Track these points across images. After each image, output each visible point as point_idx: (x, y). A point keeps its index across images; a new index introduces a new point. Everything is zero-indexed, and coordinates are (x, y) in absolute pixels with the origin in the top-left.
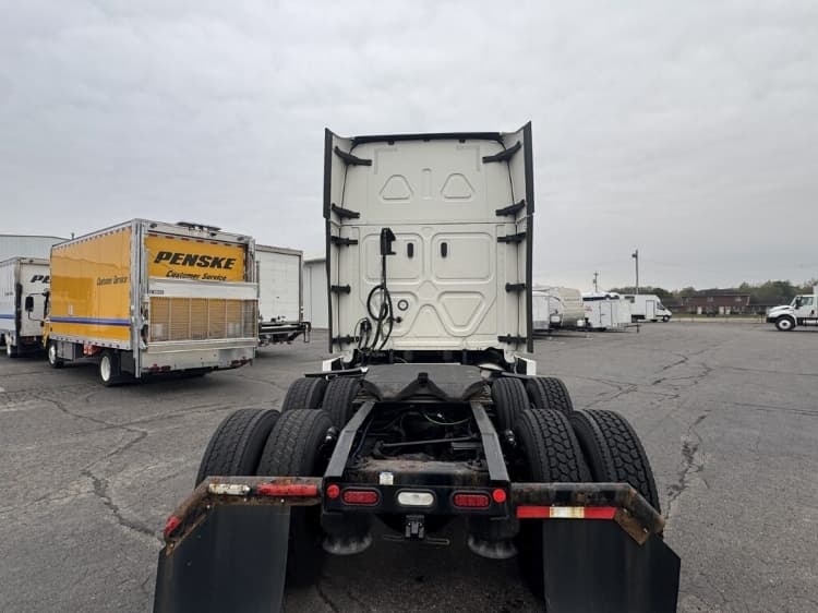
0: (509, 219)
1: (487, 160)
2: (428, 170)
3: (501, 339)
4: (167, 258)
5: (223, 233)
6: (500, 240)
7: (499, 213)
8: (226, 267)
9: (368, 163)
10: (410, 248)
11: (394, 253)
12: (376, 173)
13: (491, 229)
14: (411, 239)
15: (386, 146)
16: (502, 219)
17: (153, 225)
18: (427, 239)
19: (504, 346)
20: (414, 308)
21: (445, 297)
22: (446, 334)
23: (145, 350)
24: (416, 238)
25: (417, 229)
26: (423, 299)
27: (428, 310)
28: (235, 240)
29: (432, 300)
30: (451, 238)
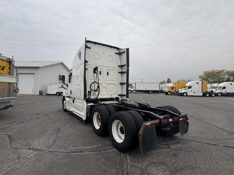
0: (120, 68)
1: (116, 53)
2: (104, 53)
3: (119, 95)
5: (3, 56)
6: (119, 72)
7: (119, 66)
8: (2, 69)
9: (90, 48)
10: (100, 72)
12: (92, 51)
13: (117, 70)
15: (94, 44)
16: (119, 68)
18: (104, 70)
19: (119, 97)
20: (101, 88)
21: (108, 85)
22: (108, 94)
24: (102, 70)
25: (102, 68)
26: (103, 85)
27: (104, 88)
28: (5, 59)
29: (105, 86)
30: (109, 71)
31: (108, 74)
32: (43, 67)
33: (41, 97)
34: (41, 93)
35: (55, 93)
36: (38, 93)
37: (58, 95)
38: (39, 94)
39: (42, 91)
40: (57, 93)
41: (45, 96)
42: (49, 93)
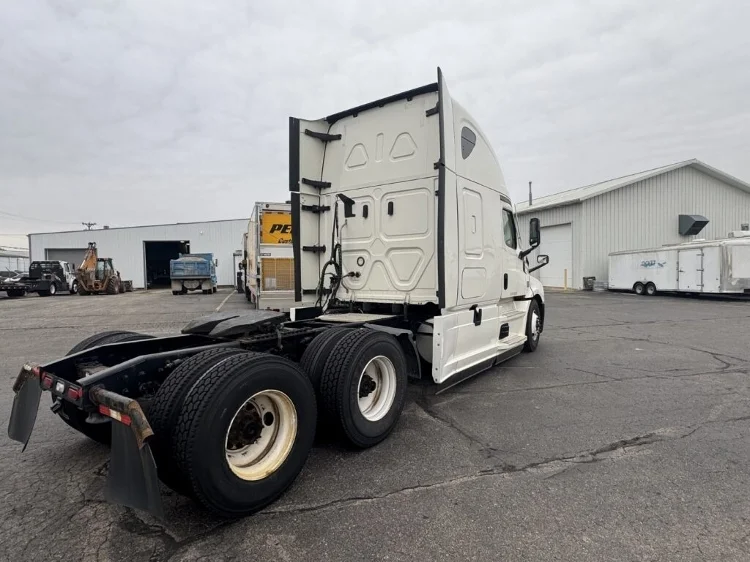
1: (428, 114)
2: (381, 134)
4: (279, 229)
6: (437, 193)
7: (436, 166)
9: (339, 137)
10: (366, 209)
11: (354, 216)
12: (343, 145)
13: (429, 182)
14: (366, 201)
15: (351, 120)
17: (267, 206)
18: (377, 199)
20: (368, 264)
21: (393, 253)
22: (392, 288)
23: (259, 297)
24: (369, 200)
26: (375, 255)
27: (379, 265)
29: (380, 256)
30: (394, 196)
31: (391, 211)
32: (588, 200)
33: (588, 298)
34: (589, 286)
35: (630, 286)
36: (580, 286)
37: (639, 291)
38: (582, 287)
39: (594, 278)
40: (637, 284)
41: (601, 294)
42: (614, 284)
